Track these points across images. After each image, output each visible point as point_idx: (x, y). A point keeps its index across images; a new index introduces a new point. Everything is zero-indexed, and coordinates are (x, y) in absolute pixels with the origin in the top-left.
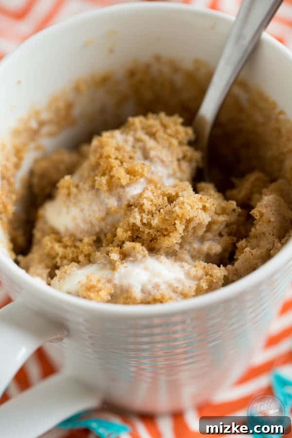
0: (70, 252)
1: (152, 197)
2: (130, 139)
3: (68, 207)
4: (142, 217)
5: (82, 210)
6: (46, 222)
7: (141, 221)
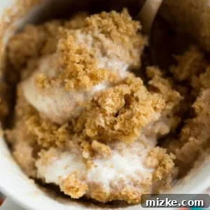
0: (48, 137)
1: (113, 103)
2: (90, 38)
3: (43, 96)
4: (105, 120)
5: (56, 101)
6: (25, 101)
7: (105, 122)
